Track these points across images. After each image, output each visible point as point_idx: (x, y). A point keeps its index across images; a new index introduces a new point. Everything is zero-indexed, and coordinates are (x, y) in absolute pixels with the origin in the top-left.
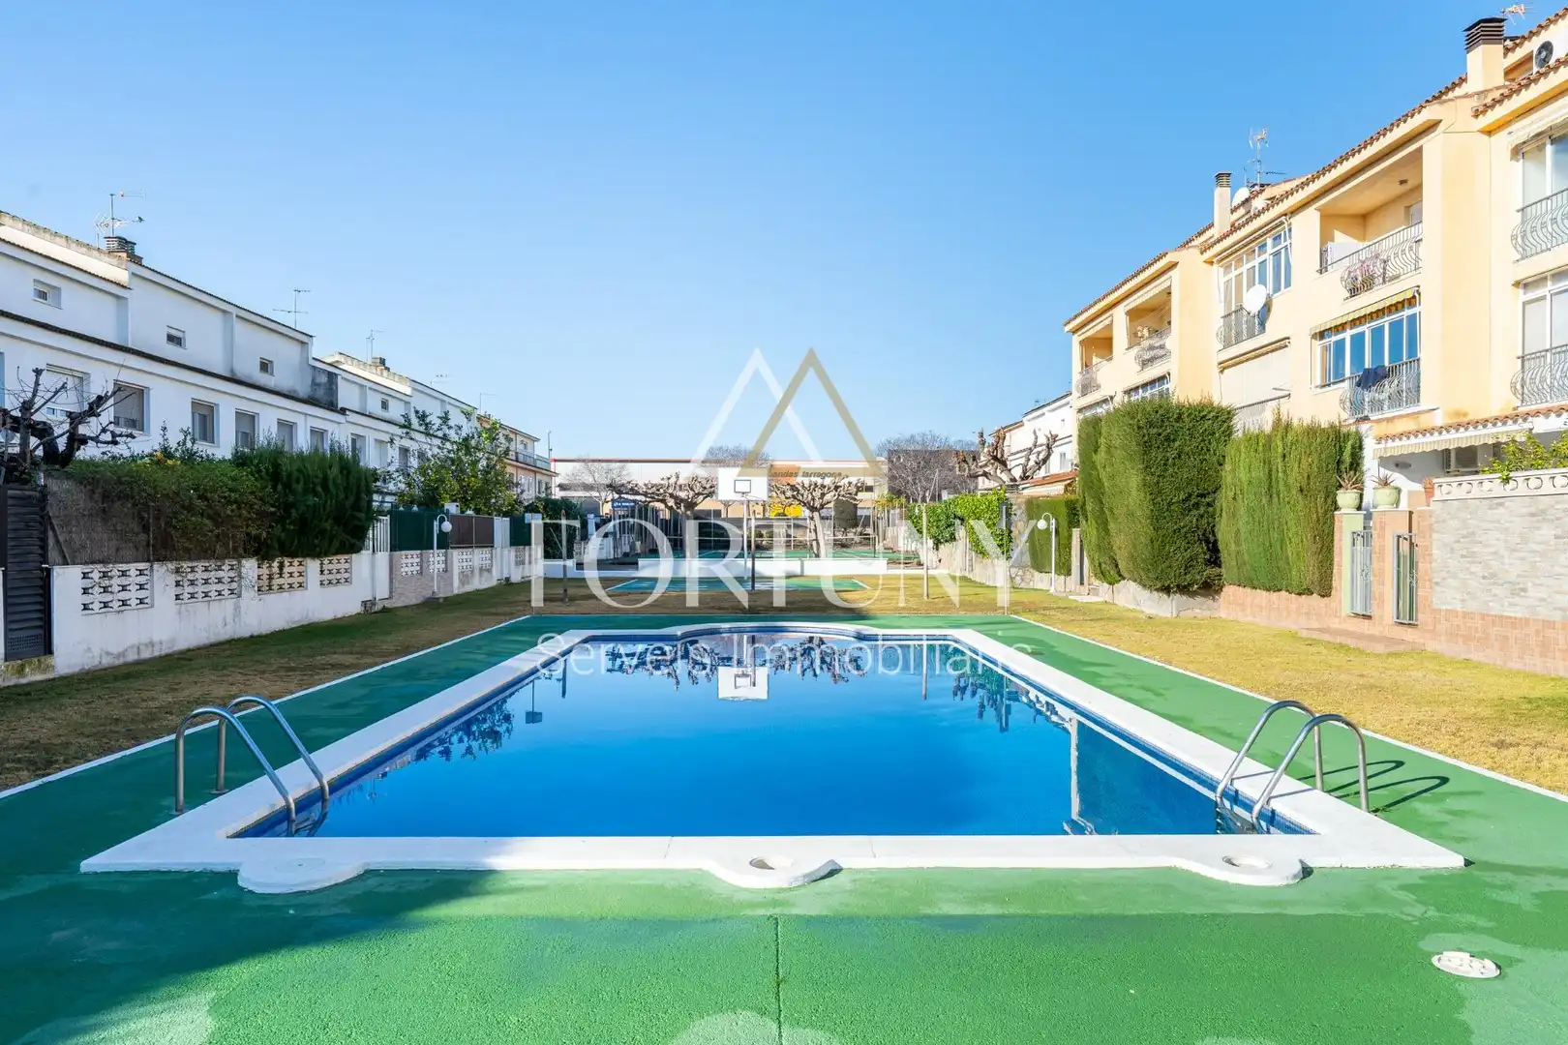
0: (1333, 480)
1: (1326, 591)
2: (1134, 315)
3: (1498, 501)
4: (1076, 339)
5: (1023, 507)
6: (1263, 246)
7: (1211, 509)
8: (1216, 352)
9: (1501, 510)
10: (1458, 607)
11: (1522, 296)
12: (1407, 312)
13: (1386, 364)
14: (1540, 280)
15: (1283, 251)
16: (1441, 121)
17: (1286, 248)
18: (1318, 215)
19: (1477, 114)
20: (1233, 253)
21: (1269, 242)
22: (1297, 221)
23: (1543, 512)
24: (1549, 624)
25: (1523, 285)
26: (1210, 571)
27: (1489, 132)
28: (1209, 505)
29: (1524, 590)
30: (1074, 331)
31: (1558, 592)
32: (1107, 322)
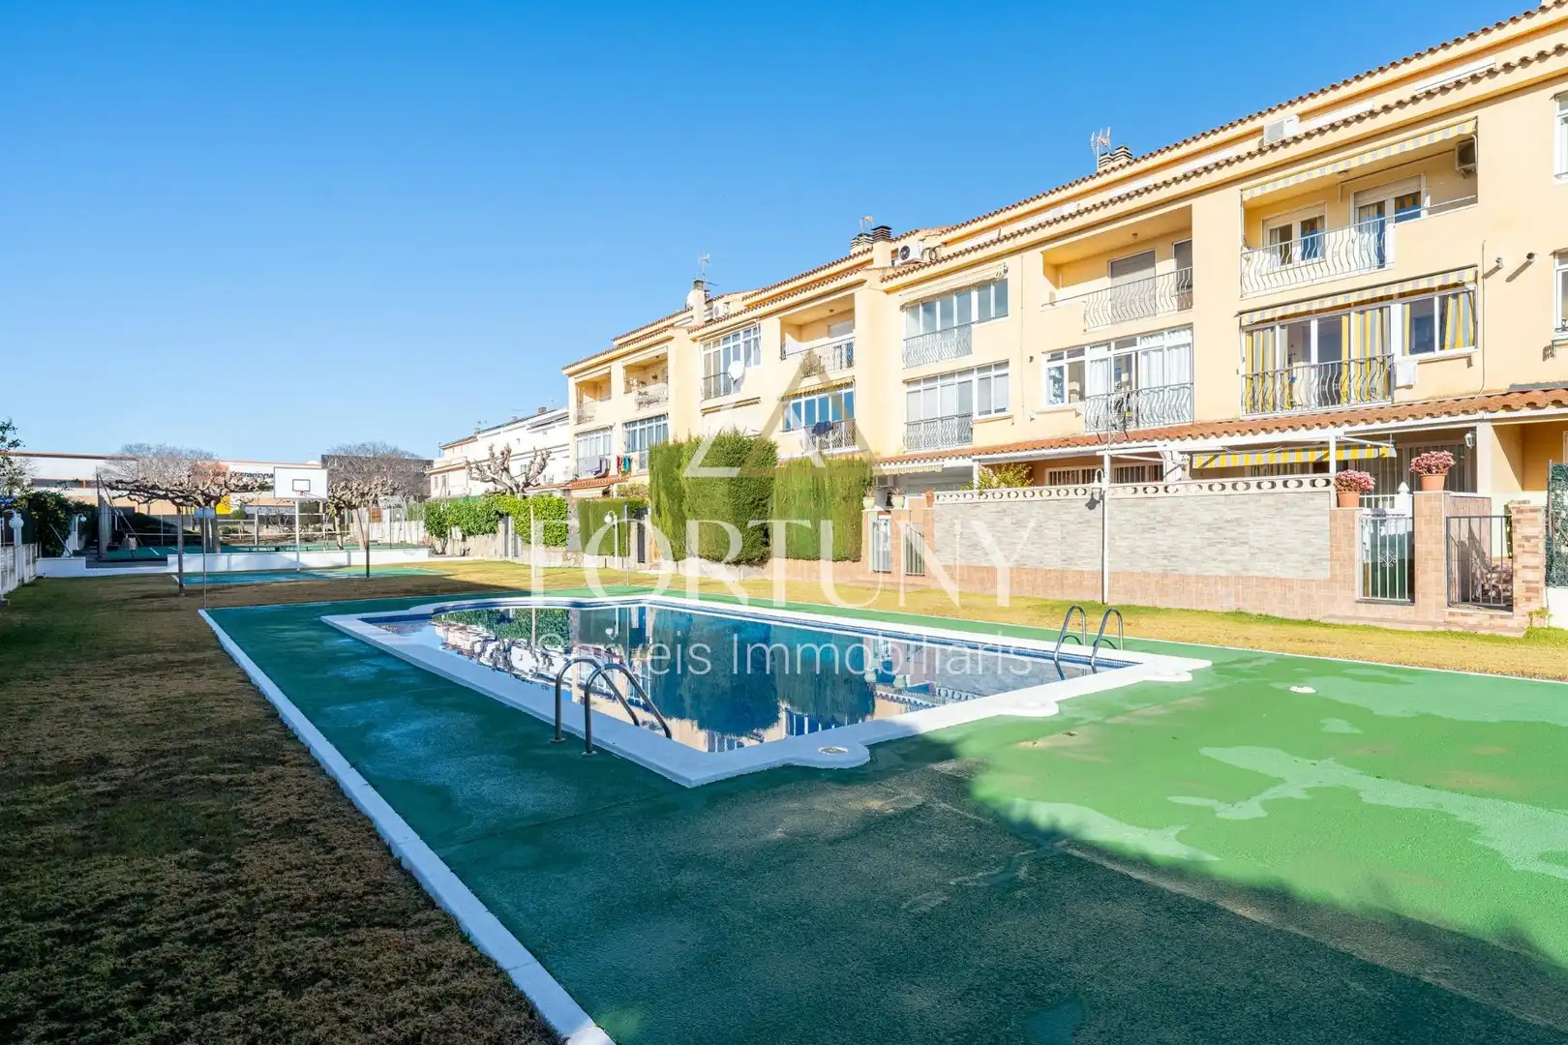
0: (861, 492)
1: (857, 558)
2: (629, 369)
3: (977, 505)
4: (572, 381)
5: (575, 507)
6: (737, 335)
7: (765, 508)
8: (697, 402)
9: (979, 509)
11: (906, 388)
12: (844, 391)
13: (830, 419)
14: (916, 381)
15: (752, 341)
16: (865, 281)
17: (756, 339)
18: (779, 321)
19: (883, 280)
20: (713, 336)
21: (741, 333)
22: (764, 323)
23: (1005, 511)
25: (908, 382)
26: (764, 549)
27: (888, 292)
28: (764, 505)
30: (570, 375)
32: (606, 371)
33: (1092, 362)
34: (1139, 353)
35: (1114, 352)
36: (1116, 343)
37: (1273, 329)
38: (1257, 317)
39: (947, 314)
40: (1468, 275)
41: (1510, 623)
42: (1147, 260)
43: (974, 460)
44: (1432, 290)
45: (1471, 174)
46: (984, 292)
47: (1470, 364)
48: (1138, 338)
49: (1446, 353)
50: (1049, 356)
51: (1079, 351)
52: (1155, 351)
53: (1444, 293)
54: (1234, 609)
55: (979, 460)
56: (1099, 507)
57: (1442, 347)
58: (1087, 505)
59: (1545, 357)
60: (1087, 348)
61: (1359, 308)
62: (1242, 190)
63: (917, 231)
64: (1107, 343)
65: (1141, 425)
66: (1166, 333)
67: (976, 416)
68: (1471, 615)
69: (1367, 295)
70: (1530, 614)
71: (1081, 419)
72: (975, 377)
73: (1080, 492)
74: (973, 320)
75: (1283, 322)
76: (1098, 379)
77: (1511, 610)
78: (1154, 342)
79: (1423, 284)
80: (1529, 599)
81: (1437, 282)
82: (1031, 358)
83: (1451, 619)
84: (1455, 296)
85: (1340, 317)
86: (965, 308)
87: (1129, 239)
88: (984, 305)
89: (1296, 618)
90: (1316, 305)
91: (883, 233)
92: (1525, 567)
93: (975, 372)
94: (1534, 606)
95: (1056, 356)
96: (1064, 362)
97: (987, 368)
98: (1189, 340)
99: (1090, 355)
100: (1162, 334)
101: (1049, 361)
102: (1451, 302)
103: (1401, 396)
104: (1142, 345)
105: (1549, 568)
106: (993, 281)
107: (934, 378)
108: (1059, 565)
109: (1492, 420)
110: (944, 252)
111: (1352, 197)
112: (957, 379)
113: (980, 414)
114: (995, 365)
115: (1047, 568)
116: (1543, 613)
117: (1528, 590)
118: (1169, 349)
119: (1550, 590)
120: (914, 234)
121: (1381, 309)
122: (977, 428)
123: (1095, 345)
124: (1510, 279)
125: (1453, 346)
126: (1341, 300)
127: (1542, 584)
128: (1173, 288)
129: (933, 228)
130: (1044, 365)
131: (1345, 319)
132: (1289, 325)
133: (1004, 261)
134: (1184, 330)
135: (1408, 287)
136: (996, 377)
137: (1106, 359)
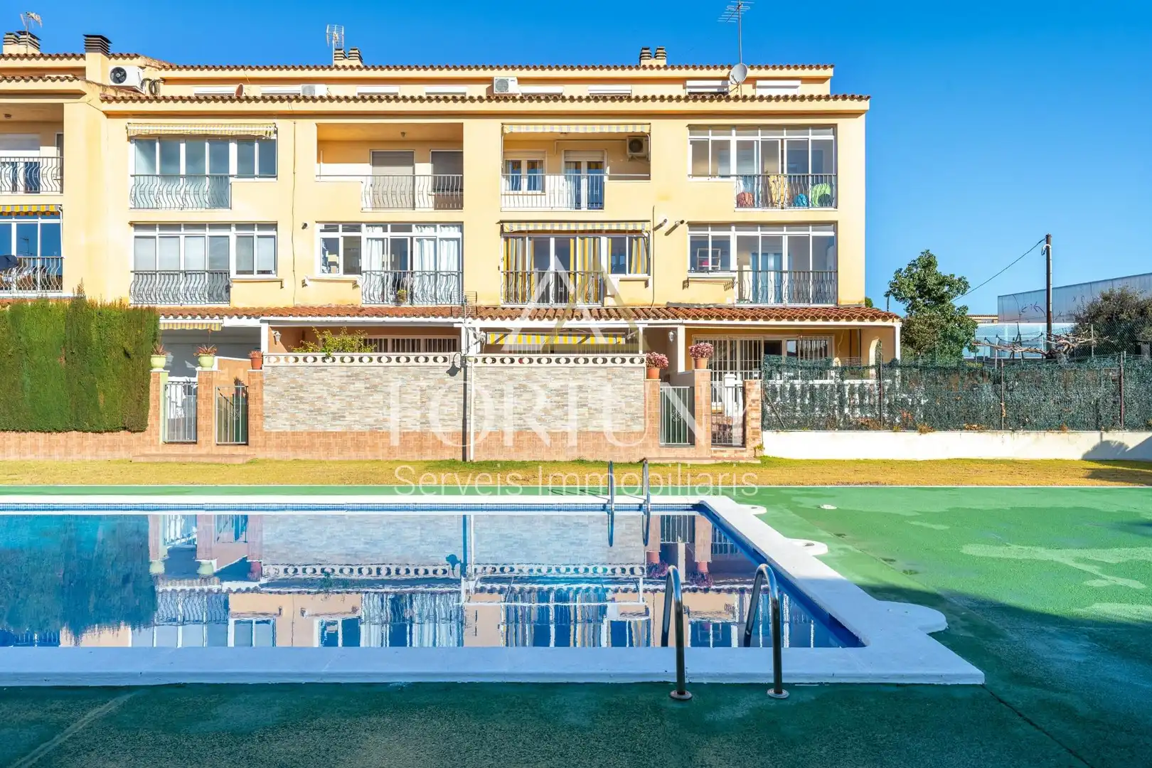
1: (141, 428)
3: (319, 369)
9: (324, 373)
10: (288, 429)
11: (133, 232)
12: (40, 220)
14: (150, 226)
16: (85, 94)
19: (102, 99)
23: (356, 375)
24: (362, 434)
25: (137, 225)
27: (109, 115)
29: (344, 417)
31: (367, 417)
33: (368, 239)
34: (414, 239)
35: (389, 235)
36: (392, 226)
37: (523, 239)
38: (515, 227)
39: (194, 158)
40: (648, 226)
41: (745, 455)
42: (406, 159)
43: (262, 321)
44: (624, 232)
45: (646, 159)
46: (245, 146)
47: (647, 285)
48: (414, 226)
49: (632, 276)
50: (322, 227)
51: (355, 227)
52: (428, 239)
53: (631, 235)
54: (576, 458)
55: (269, 322)
56: (460, 374)
57: (630, 272)
58: (448, 372)
59: (684, 287)
60: (364, 226)
61: (582, 235)
62: (502, 124)
63: (137, 56)
64: (384, 225)
65: (415, 302)
66: (438, 226)
67: (233, 275)
68: (725, 451)
69: (589, 227)
70: (755, 449)
71: (358, 291)
72: (233, 234)
73: (440, 359)
74: (231, 173)
75: (531, 235)
76: (374, 257)
77: (745, 447)
78: (428, 232)
79: (622, 227)
80: (754, 439)
81: (631, 227)
82: (305, 225)
83: (715, 455)
84: (637, 239)
85: (569, 238)
86: (220, 159)
87: (399, 137)
88: (244, 160)
89: (622, 461)
90: (557, 227)
91: (100, 43)
92: (752, 419)
93: (233, 229)
94: (757, 443)
95: (330, 227)
96: (340, 235)
97: (250, 226)
98: (459, 235)
99: (365, 233)
100: (435, 227)
101: (322, 231)
102: (634, 242)
103: (609, 302)
104: (416, 232)
105: (763, 420)
106: (259, 138)
107: (176, 226)
108: (418, 429)
109: (685, 324)
110: (165, 90)
111: (563, 152)
112: (208, 232)
113: (238, 272)
114: (258, 225)
115: (405, 431)
116: (761, 447)
117: (754, 433)
118: (441, 239)
119: (764, 433)
120: (132, 58)
121: (594, 239)
122: (235, 288)
123: (371, 224)
124: (667, 234)
125: (635, 273)
126: (573, 227)
127: (760, 430)
128: (430, 188)
129: (153, 59)
130: (317, 236)
131: (572, 241)
132: (535, 238)
133: (275, 121)
134: (453, 226)
135: (614, 227)
136: (259, 237)
137: (383, 239)
